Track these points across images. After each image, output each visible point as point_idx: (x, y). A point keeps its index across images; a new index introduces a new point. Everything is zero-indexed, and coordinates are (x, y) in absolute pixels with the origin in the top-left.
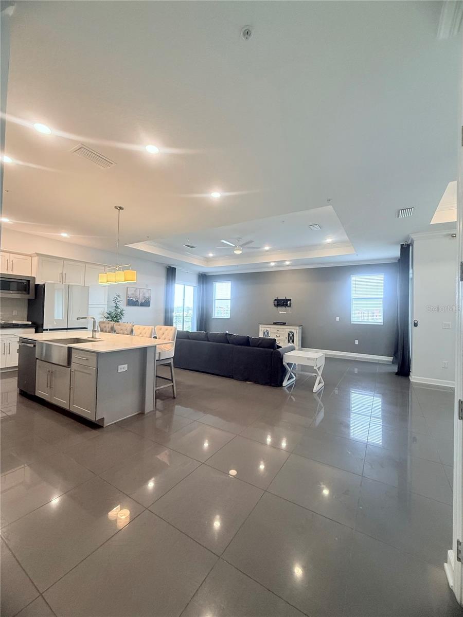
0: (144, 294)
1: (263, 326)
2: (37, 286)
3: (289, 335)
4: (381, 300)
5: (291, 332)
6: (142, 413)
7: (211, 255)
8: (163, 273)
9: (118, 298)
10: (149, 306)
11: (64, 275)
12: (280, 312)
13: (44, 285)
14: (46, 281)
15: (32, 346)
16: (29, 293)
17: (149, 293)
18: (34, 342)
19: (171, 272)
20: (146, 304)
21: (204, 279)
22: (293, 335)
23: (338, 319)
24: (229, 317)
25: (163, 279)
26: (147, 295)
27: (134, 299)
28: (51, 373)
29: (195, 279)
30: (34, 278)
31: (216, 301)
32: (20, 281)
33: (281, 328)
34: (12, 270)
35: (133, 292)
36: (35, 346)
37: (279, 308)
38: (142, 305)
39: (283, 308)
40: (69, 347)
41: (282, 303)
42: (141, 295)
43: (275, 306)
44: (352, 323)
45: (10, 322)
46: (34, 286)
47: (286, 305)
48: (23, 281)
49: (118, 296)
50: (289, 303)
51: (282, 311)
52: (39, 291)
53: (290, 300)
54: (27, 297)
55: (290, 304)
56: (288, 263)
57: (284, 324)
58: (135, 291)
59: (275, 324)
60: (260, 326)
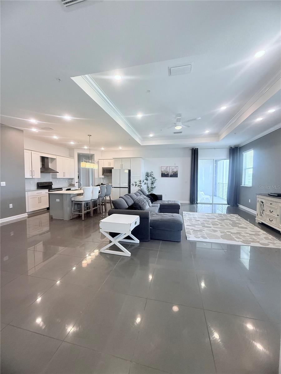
0: (173, 169)
1: (259, 196)
10: (177, 177)
11: (122, 165)
17: (177, 169)
20: (175, 175)
24: (251, 186)
26: (175, 170)
27: (166, 173)
30: (113, 167)
33: (274, 201)
34: (110, 166)
35: (165, 169)
38: (171, 176)
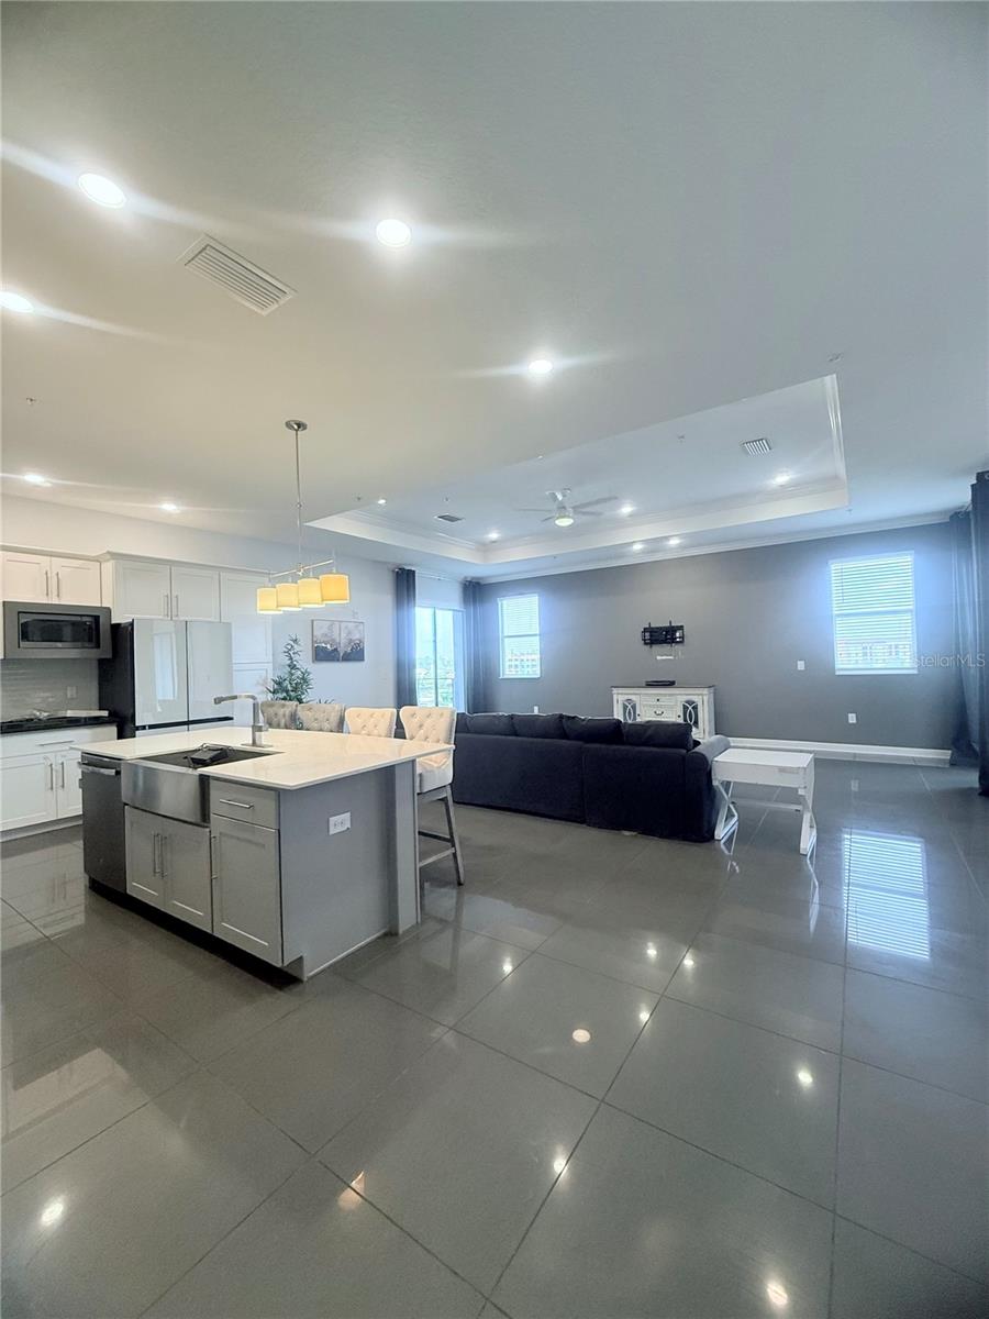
0: (349, 633)
1: (621, 690)
2: (116, 628)
3: (685, 708)
4: (908, 616)
5: (689, 702)
6: (391, 934)
7: (494, 536)
8: (388, 582)
9: (295, 646)
11: (174, 600)
12: (659, 658)
13: (132, 624)
14: (133, 616)
15: (112, 772)
16: (98, 646)
18: (114, 762)
19: (404, 581)
21: (476, 591)
22: (695, 708)
23: (801, 665)
24: (539, 676)
25: (387, 599)
26: (355, 636)
28: (162, 841)
29: (455, 594)
30: (108, 610)
31: (506, 640)
32: (79, 619)
33: (665, 695)
34: (58, 596)
36: (118, 773)
37: (656, 648)
39: (666, 647)
40: (201, 775)
41: (662, 636)
42: (343, 635)
43: (646, 644)
44: (837, 673)
45: (61, 714)
46: (109, 627)
47: (673, 641)
48: (85, 619)
49: (295, 641)
50: (678, 635)
51: (663, 655)
52: (122, 637)
53: (681, 628)
54: (94, 654)
55: (682, 637)
56: (674, 542)
57: (671, 684)
58: (330, 628)
59: (650, 685)
60: (615, 691)
